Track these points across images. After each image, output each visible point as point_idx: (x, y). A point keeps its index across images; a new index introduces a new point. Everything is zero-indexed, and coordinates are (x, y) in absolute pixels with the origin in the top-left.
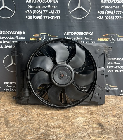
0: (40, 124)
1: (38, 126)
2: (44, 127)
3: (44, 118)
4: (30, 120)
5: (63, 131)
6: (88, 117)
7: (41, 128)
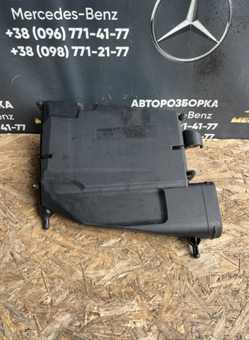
0: (53, 279)
1: (43, 289)
2: (72, 296)
3: (69, 249)
4: (15, 260)
5: (150, 312)
6: (233, 232)
7: (58, 300)
